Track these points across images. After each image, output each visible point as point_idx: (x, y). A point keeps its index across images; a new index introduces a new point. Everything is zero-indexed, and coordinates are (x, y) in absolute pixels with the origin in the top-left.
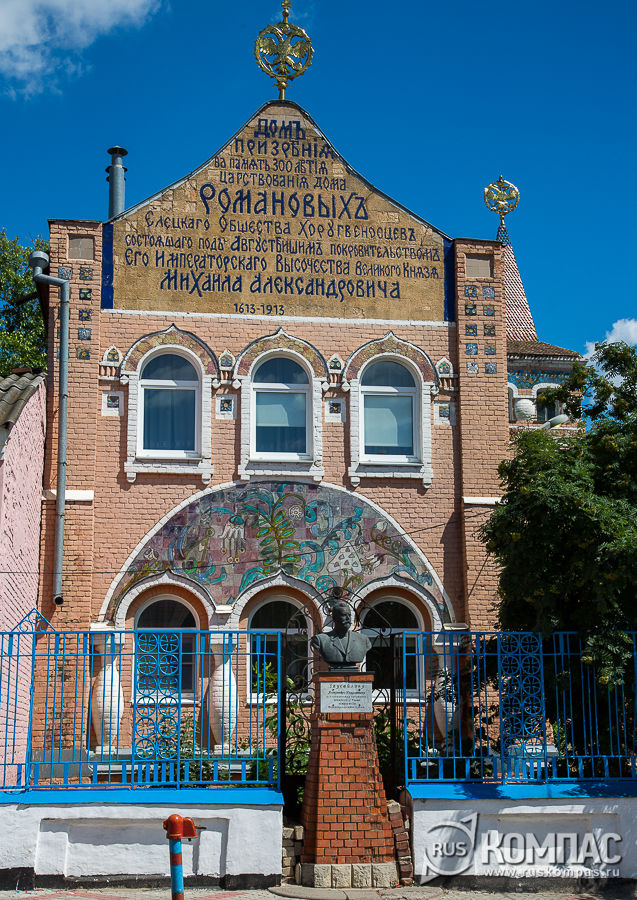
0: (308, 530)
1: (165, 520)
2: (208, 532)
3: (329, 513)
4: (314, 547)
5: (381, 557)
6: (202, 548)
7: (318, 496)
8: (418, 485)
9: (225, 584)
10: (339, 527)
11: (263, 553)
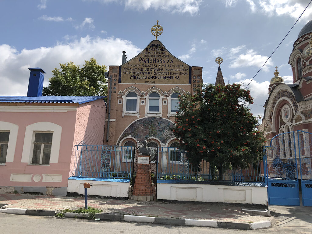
0: (159, 127)
1: (130, 125)
2: (138, 128)
3: (163, 124)
4: (160, 131)
6: (137, 131)
9: (141, 138)
10: (165, 127)
11: (149, 132)
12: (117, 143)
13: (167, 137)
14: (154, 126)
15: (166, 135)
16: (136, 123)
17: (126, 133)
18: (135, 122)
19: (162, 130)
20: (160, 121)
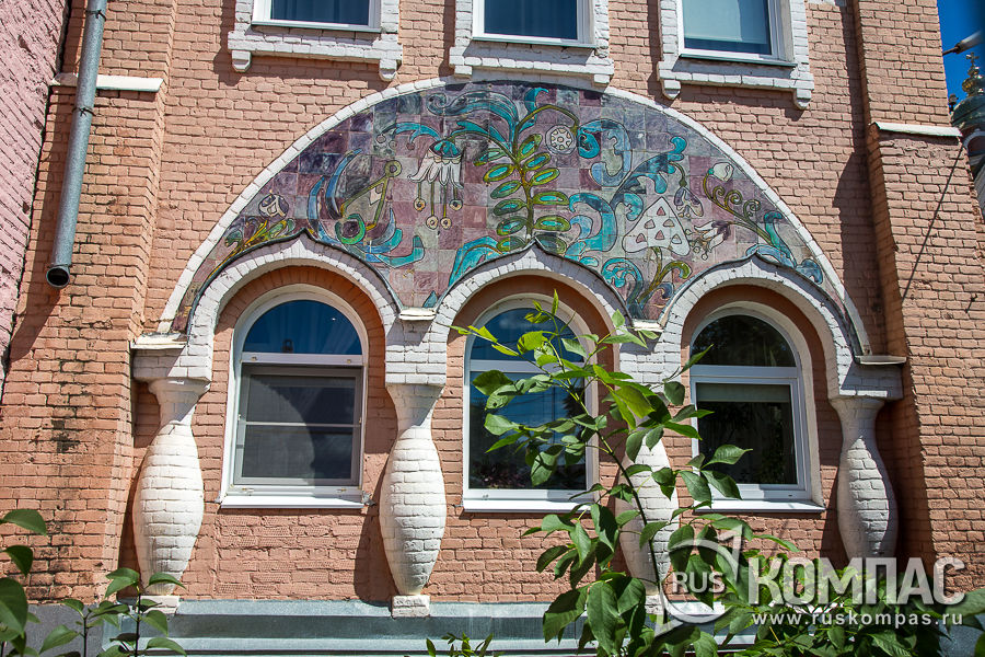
0: (584, 173)
1: (303, 143)
2: (390, 168)
3: (624, 144)
4: (597, 205)
5: (724, 228)
6: (375, 196)
7: (603, 112)
8: (788, 102)
9: (420, 267)
10: (644, 168)
11: (498, 211)
12: (170, 312)
13: (672, 266)
14: (541, 156)
15: (652, 242)
16: (370, 127)
17: (265, 219)
18: (359, 120)
19: (619, 197)
20: (591, 115)
